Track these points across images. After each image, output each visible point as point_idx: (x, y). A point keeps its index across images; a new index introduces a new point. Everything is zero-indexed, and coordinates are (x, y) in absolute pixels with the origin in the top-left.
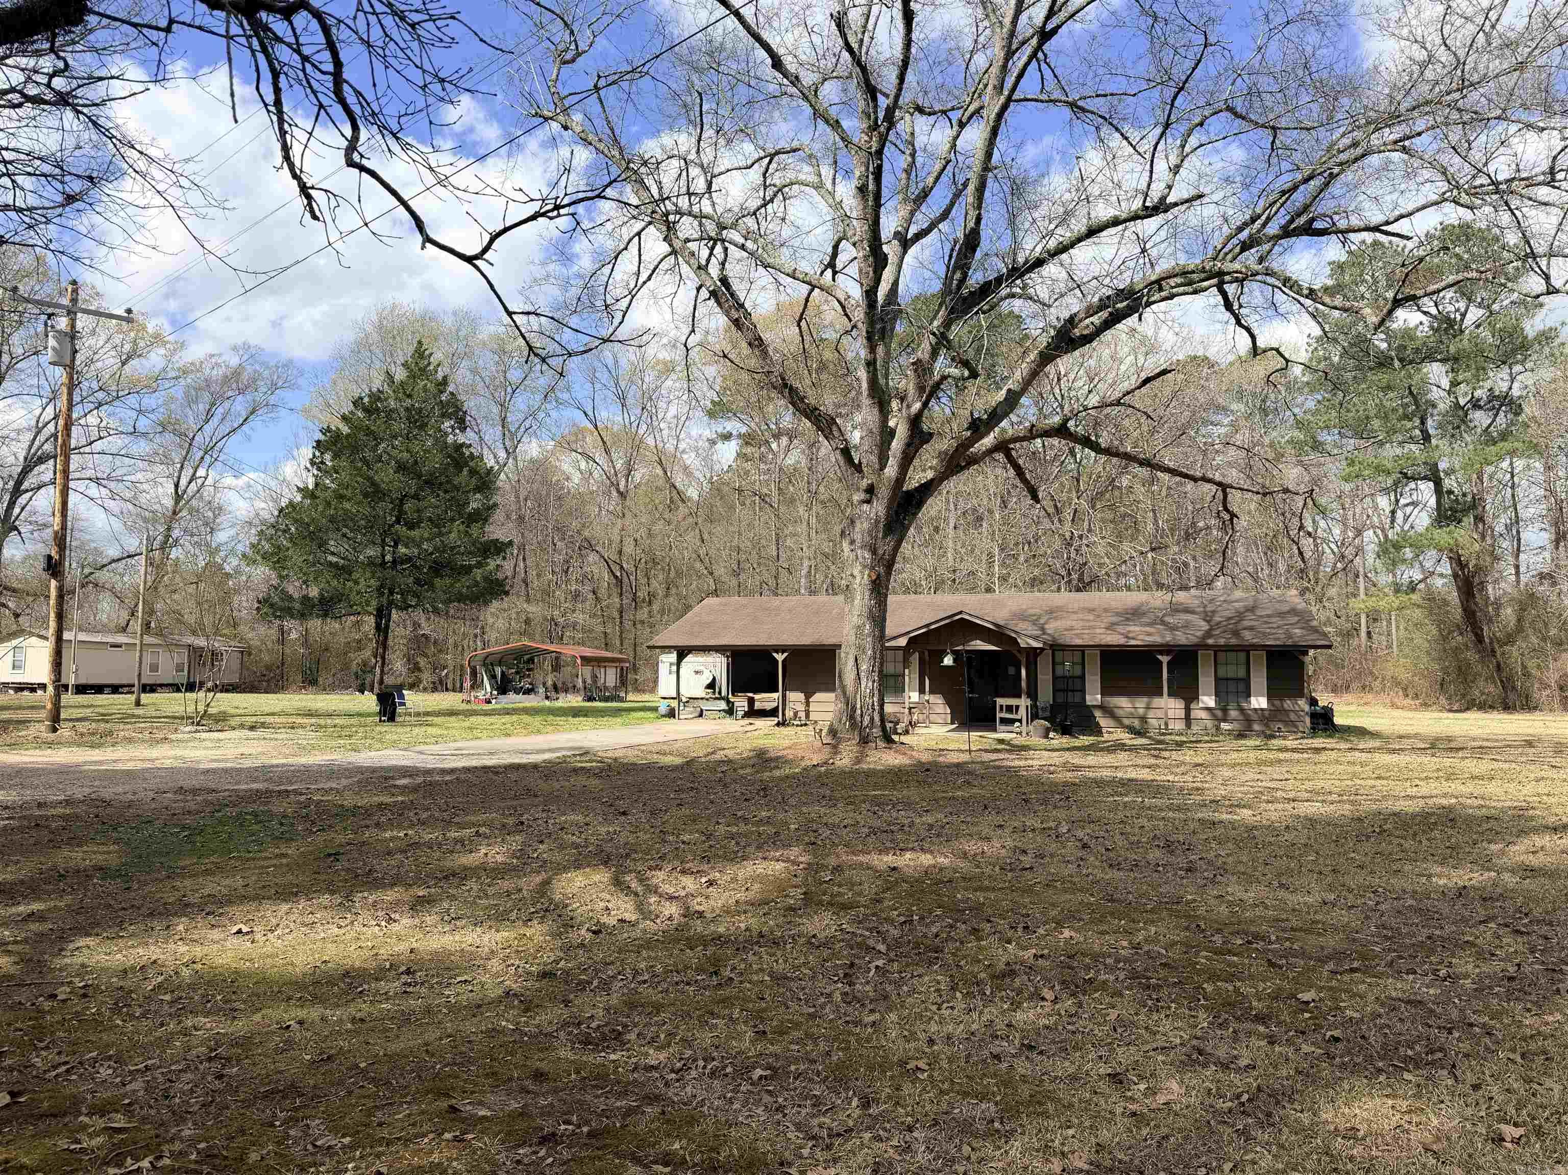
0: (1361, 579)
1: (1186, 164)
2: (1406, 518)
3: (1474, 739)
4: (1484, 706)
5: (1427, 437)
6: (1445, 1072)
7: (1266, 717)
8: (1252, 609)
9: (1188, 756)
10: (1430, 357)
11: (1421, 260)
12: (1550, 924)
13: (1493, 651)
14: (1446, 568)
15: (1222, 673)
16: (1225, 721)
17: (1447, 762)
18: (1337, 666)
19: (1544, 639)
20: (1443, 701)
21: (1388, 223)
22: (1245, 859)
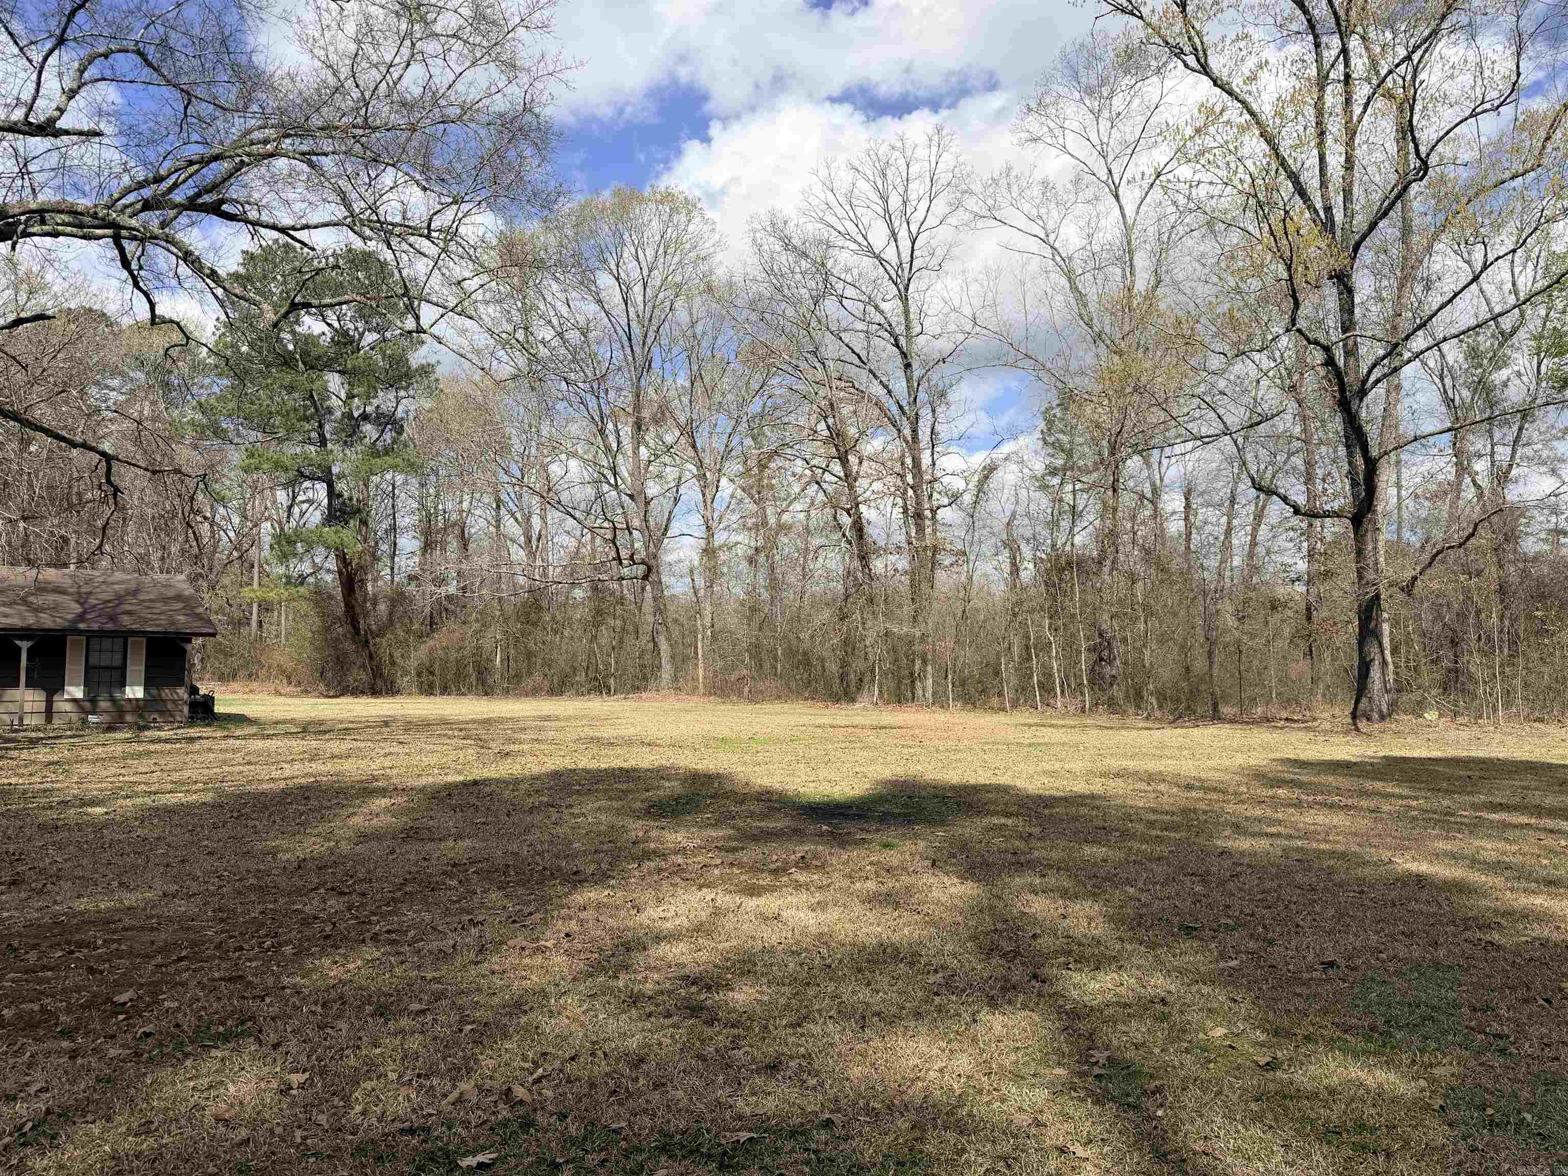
0: (256, 570)
1: (83, 92)
2: (302, 514)
3: (341, 722)
4: (356, 692)
5: (323, 442)
6: (252, 1039)
7: (138, 707)
8: (135, 593)
9: (43, 754)
10: (328, 365)
11: (319, 271)
12: (370, 881)
13: (367, 641)
14: (332, 564)
15: (93, 661)
16: (94, 713)
17: (314, 744)
18: (226, 655)
19: (408, 632)
20: (322, 687)
21: (294, 229)
22: (85, 862)
